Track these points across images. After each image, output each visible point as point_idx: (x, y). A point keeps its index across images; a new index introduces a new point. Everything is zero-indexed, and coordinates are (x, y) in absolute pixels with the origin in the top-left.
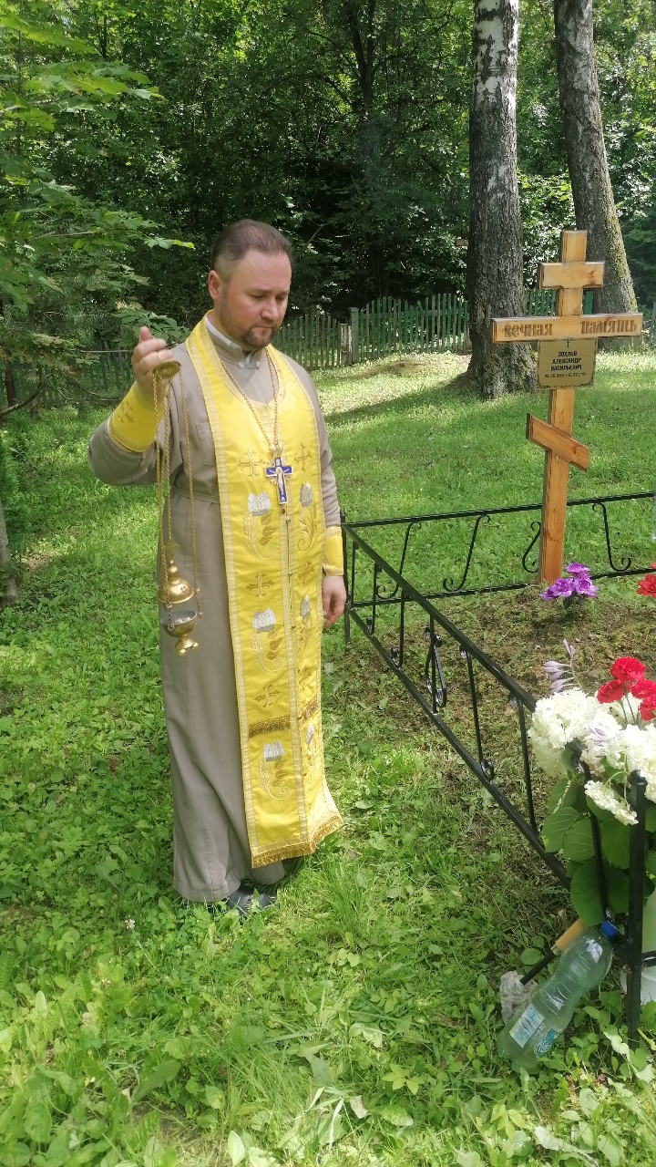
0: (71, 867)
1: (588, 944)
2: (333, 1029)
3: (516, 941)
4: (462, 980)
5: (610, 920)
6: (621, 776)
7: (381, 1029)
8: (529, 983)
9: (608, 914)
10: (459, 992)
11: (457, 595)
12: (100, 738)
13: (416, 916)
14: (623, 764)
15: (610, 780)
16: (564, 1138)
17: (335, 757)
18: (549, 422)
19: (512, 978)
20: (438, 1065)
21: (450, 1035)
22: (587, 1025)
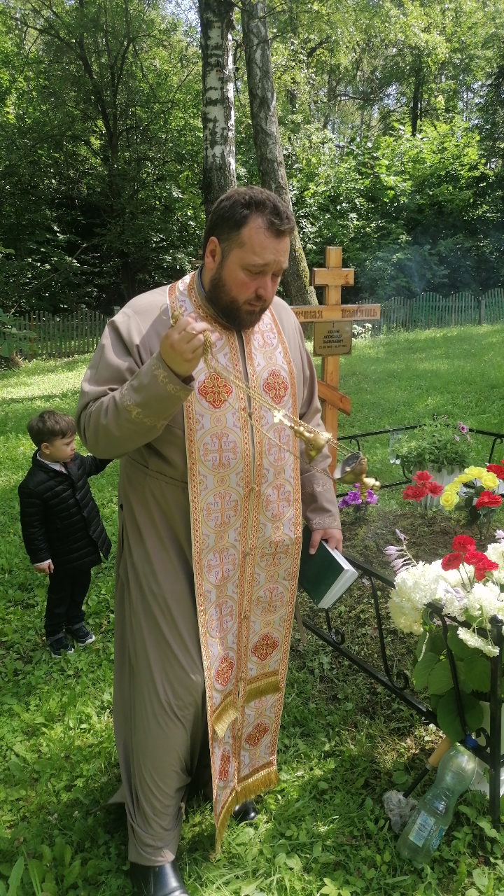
4: (350, 805)
7: (299, 856)
8: (410, 797)
10: (353, 815)
14: (480, 612)
15: (474, 626)
18: (323, 381)
19: (394, 795)
20: (355, 874)
21: (356, 850)
22: (459, 820)
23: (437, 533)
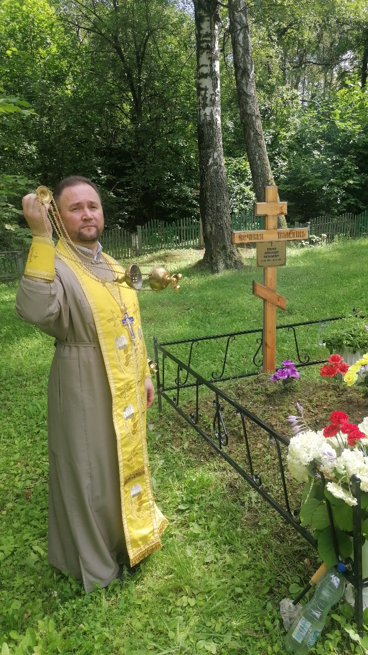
0: (9, 561)
2: (187, 646)
3: (284, 580)
4: (257, 607)
5: (342, 562)
6: (345, 479)
7: (215, 642)
8: (297, 605)
9: (340, 559)
10: (257, 614)
11: (219, 381)
12: (17, 479)
13: (224, 571)
14: (345, 471)
15: (340, 481)
17: (162, 479)
18: (264, 285)
19: (287, 602)
21: (256, 641)
22: (333, 625)
23: (344, 402)
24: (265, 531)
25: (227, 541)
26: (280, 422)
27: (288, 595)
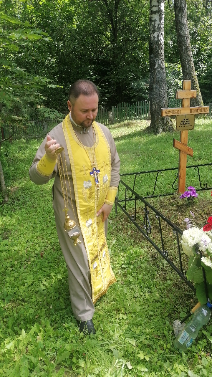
0: (30, 288)
1: (203, 310)
2: (119, 340)
3: (178, 310)
5: (209, 302)
7: (135, 339)
8: (183, 323)
9: (209, 300)
10: (160, 327)
11: (151, 197)
12: (37, 246)
13: (144, 302)
15: (209, 256)
16: (198, 374)
17: (114, 251)
18: (180, 141)
19: (177, 322)
20: (155, 351)
21: (158, 341)
22: (203, 337)
24: (169, 282)
25: (148, 286)
26: (184, 222)
27: (179, 318)
